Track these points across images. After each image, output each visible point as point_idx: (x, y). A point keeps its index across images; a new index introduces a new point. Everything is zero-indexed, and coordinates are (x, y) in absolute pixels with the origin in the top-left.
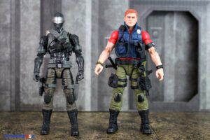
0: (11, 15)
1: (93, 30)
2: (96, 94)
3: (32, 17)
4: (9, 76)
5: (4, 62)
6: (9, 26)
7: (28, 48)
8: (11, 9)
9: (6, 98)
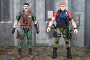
0: (32, 4)
3: (41, 5)
6: (31, 9)
7: (40, 19)
8: (32, 1)
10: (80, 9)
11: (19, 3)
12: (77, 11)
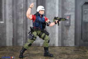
0: (24, 4)
1: (59, 11)
2: (60, 39)
4: (23, 31)
5: (21, 25)
6: (23, 9)
8: (24, 2)
9: (22, 40)
10: (70, 9)
11: (11, 3)
12: (68, 12)
